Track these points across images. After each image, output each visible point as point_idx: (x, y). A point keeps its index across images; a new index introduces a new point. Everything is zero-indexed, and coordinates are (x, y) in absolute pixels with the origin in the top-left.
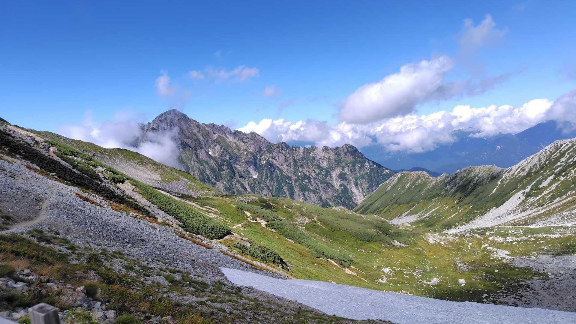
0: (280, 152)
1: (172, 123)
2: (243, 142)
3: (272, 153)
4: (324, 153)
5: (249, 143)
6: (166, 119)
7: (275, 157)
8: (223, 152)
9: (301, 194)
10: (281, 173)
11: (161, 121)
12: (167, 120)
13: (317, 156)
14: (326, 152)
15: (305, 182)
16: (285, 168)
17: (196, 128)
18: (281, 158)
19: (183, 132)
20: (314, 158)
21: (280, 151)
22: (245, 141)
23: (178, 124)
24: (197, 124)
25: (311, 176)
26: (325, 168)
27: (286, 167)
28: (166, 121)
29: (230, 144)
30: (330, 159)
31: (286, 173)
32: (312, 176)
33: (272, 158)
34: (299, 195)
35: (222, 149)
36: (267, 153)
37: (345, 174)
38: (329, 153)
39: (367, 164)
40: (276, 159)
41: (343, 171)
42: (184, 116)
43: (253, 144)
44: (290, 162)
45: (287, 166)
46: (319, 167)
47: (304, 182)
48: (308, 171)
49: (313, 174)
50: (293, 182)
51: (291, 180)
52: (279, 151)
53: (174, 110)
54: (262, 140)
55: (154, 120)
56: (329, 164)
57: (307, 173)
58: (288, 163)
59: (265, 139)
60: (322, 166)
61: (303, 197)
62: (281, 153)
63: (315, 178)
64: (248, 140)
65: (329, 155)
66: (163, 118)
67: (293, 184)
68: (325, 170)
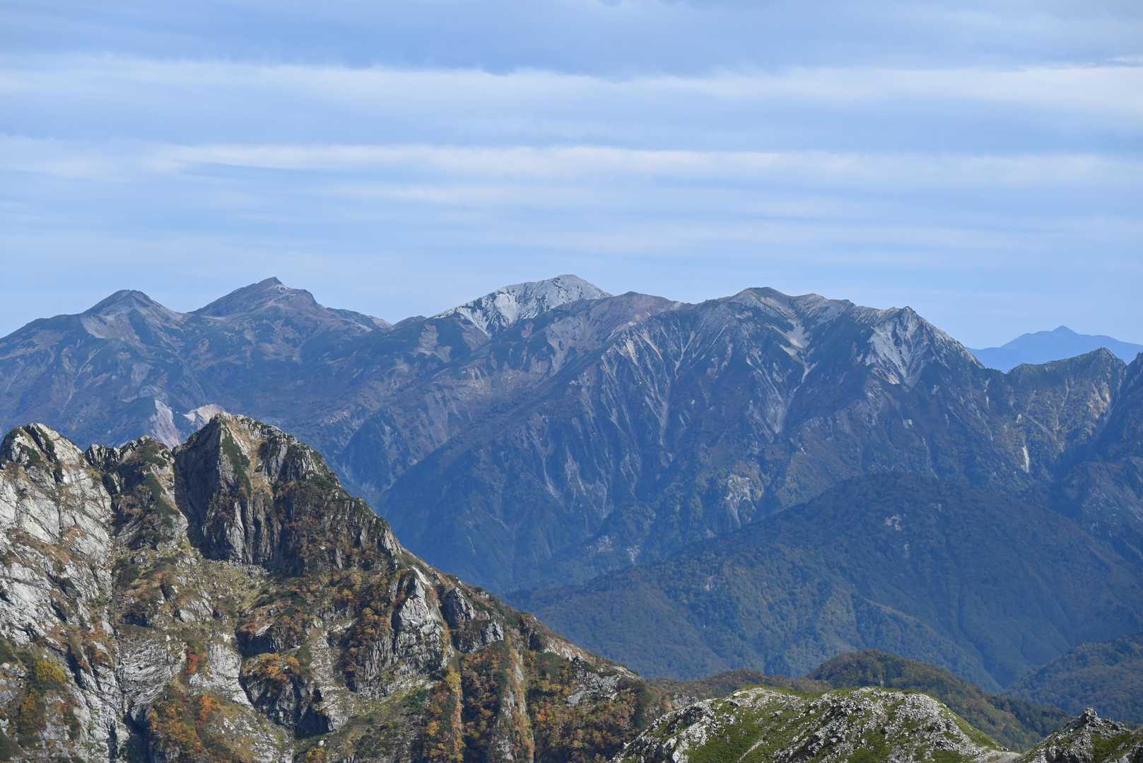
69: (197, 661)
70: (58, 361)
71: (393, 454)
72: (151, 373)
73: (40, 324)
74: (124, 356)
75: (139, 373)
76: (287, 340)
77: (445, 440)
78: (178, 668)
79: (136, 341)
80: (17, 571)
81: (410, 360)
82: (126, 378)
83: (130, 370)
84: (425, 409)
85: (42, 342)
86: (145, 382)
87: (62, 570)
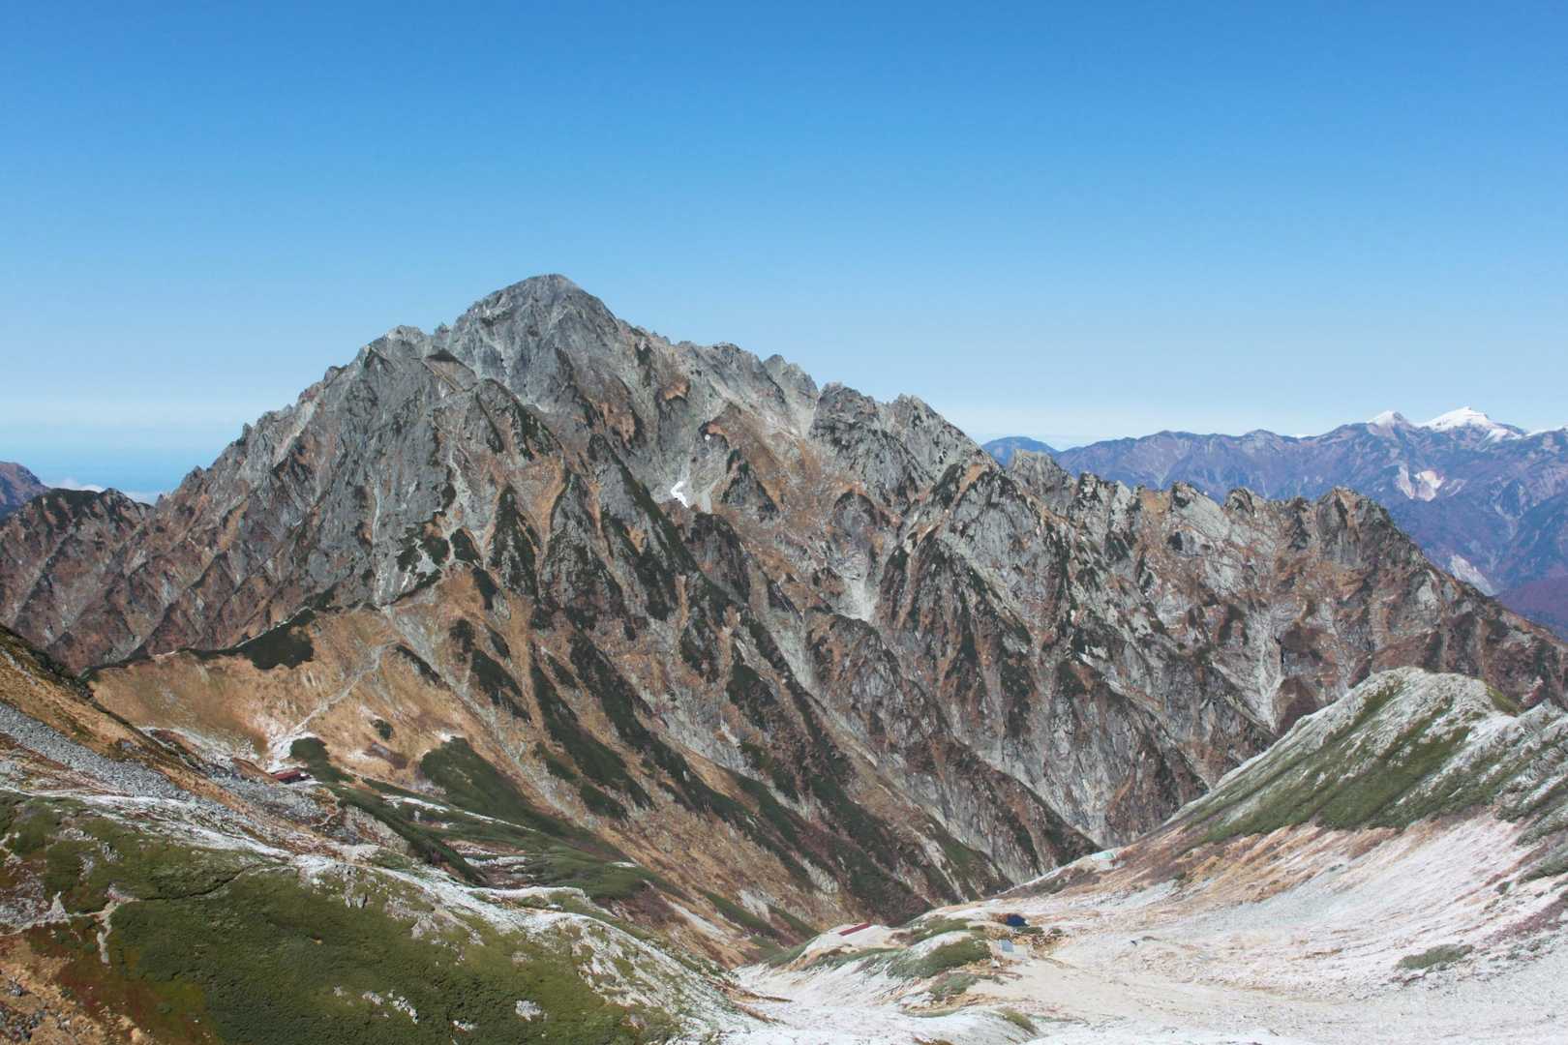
0: (990, 505)
1: (534, 334)
2: (836, 442)
3: (952, 505)
4: (1233, 522)
5: (862, 449)
6: (508, 315)
7: (966, 527)
8: (735, 482)
9: (1060, 708)
10: (983, 600)
11: (488, 323)
12: (514, 322)
13: (1195, 534)
14: (1242, 517)
15: (1092, 655)
16: (1004, 581)
17: (636, 362)
18: (994, 532)
19: (571, 377)
20: (1175, 542)
21: (995, 499)
22: (845, 438)
23: (557, 340)
24: (642, 347)
25: (1126, 633)
26: (1224, 593)
27: (1014, 577)
28: (507, 324)
29: (778, 445)
30: (1257, 554)
31: (1007, 604)
32: (1133, 630)
33: (953, 530)
34: (1054, 715)
35: (735, 466)
36: (933, 503)
37: (1315, 632)
38: (1255, 526)
39: (1426, 595)
40: (971, 532)
41: (1309, 620)
42: (593, 304)
43: (877, 456)
44: (1036, 556)
45: (1017, 569)
46: (1195, 585)
47: (1084, 657)
48: (1117, 605)
49: (1139, 621)
50: (1038, 651)
51: (1029, 641)
52: (989, 496)
53: (552, 277)
54: (947, 437)
55: (461, 320)
56: (1248, 573)
57: (1112, 616)
58: (1026, 557)
59: (961, 433)
60: (1211, 583)
61: (1070, 727)
62: (995, 506)
63: (1146, 642)
64: (856, 434)
65: (1255, 535)
66: (498, 311)
67: (1035, 660)
68: (1225, 602)
69: (1312, 610)
70: (1353, 446)
71: (1523, 500)
72: (1399, 454)
73: (1345, 427)
74: (1387, 444)
75: (1394, 452)
76: (1472, 439)
77: (1552, 494)
78: (1301, 614)
79: (1394, 437)
80: (1226, 560)
81: (1537, 453)
82: (1387, 456)
83: (1388, 451)
84: (1542, 477)
85: (1345, 436)
86: (1396, 458)
87: (1248, 561)
